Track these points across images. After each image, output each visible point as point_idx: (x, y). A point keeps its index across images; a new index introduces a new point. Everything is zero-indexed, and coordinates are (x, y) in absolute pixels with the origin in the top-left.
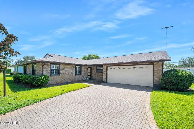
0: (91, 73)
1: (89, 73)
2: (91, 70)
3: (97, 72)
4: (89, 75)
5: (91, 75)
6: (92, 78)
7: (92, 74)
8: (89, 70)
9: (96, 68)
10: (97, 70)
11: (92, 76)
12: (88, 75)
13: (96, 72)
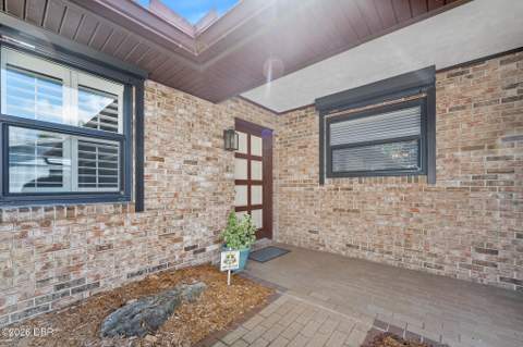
0: (267, 182)
1: (249, 183)
2: (267, 160)
3: (333, 175)
4: (249, 208)
5: (267, 206)
6: (275, 233)
7: (277, 199)
8: (249, 157)
9: (324, 133)
10: (328, 151)
11: (276, 214)
12: (242, 201)
13: (315, 171)
